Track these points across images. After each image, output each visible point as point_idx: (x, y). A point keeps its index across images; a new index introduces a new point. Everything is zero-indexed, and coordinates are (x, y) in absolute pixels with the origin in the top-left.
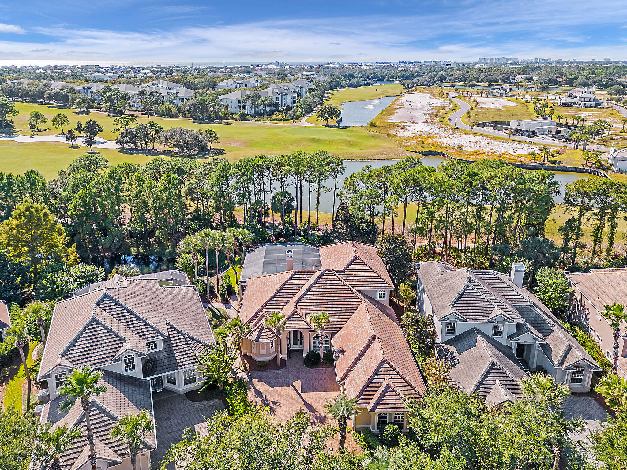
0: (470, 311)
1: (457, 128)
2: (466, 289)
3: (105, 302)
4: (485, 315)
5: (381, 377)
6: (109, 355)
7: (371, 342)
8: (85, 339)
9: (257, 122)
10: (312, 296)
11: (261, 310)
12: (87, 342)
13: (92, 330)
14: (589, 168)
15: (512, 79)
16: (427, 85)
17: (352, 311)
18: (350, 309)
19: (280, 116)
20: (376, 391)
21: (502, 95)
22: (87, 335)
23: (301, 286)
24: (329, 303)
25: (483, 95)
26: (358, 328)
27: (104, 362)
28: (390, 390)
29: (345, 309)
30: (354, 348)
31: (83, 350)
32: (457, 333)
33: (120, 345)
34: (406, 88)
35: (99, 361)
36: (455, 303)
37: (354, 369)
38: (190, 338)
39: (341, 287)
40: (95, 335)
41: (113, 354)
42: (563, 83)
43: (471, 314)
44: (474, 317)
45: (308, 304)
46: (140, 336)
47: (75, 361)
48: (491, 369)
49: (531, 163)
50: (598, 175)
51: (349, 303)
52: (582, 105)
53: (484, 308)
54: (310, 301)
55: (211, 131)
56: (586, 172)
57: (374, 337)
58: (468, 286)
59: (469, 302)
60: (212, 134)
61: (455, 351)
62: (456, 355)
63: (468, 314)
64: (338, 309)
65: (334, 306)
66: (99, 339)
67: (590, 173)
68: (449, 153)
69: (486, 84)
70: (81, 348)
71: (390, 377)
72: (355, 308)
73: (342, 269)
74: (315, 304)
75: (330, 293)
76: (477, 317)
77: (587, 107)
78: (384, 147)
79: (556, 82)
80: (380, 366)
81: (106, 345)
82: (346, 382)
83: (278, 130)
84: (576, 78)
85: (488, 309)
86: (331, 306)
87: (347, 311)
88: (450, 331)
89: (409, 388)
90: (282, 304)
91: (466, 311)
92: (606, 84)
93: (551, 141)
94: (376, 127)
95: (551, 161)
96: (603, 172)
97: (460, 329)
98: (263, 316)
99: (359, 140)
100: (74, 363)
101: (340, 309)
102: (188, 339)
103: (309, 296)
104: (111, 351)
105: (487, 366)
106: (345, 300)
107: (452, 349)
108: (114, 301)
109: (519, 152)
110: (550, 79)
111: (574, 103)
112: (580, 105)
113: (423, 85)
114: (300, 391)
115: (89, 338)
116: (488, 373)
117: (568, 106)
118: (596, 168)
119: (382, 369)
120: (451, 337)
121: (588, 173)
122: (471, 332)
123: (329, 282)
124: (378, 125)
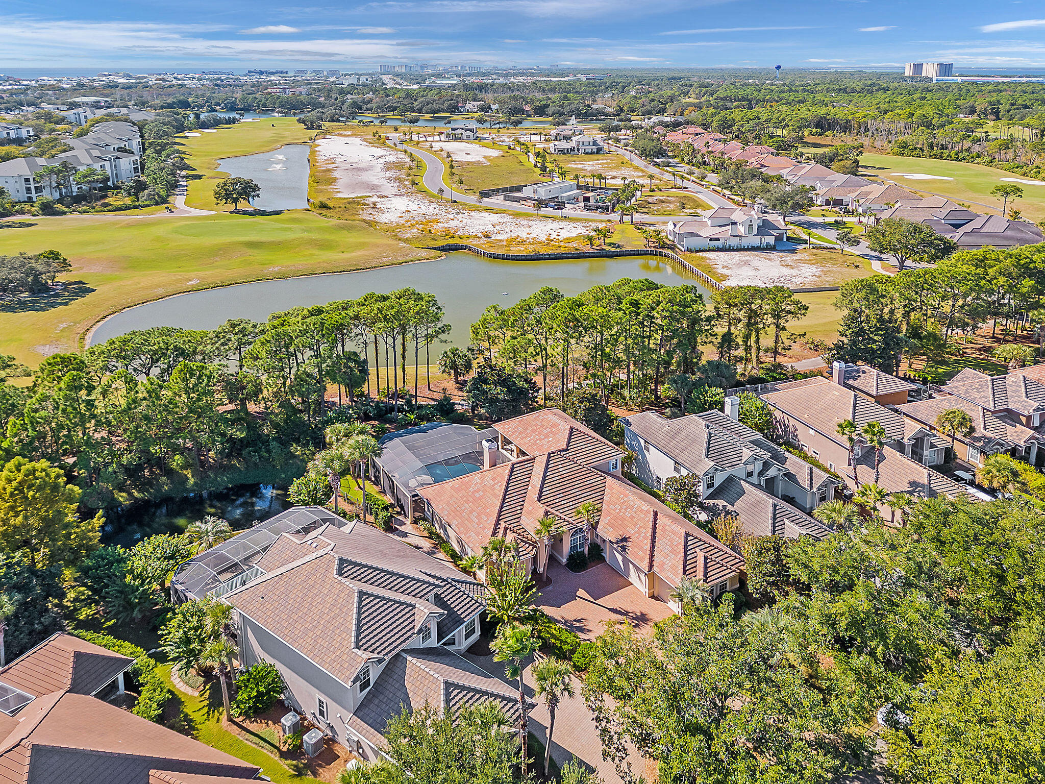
0: (724, 459)
1: (455, 202)
2: (710, 437)
3: (345, 570)
4: (738, 459)
5: (692, 551)
6: (407, 628)
7: (655, 520)
8: (368, 619)
10: (550, 488)
11: (497, 523)
12: (372, 622)
13: (368, 606)
14: (653, 249)
15: (462, 107)
16: (339, 121)
17: (602, 493)
18: (598, 490)
19: (128, 201)
20: (696, 567)
21: (468, 137)
22: (366, 614)
23: (527, 480)
24: (573, 491)
25: (443, 138)
26: (626, 509)
27: (407, 639)
28: (709, 560)
29: (593, 492)
30: (639, 532)
31: (375, 633)
32: (716, 485)
33: (411, 613)
34: (308, 128)
35: (402, 639)
36: (708, 455)
37: (655, 553)
38: (455, 581)
39: (577, 468)
40: (375, 611)
41: (411, 626)
42: (532, 113)
43: (727, 462)
44: (730, 465)
45: (552, 499)
47: (376, 649)
48: (775, 510)
49: (587, 249)
50: (665, 256)
51: (594, 484)
52: (582, 151)
53: (734, 453)
54: (551, 495)
55: (52, 253)
56: (651, 254)
57: (656, 514)
58: (711, 434)
59: (719, 450)
60: (58, 258)
61: (726, 504)
62: (729, 507)
63: (724, 463)
64: (585, 495)
65: (580, 493)
66: (383, 614)
67: (656, 255)
68: (477, 245)
69: (428, 116)
70: (372, 632)
71: (700, 548)
72: (603, 489)
73: (564, 446)
74: (559, 496)
75: (568, 478)
76: (734, 463)
77: (588, 153)
78: (377, 246)
79: (522, 111)
80: (686, 542)
81: (396, 617)
82: (655, 568)
83: (157, 231)
84: (547, 106)
85: (738, 452)
86: (577, 494)
87: (596, 495)
88: (710, 486)
89: (721, 553)
90: (519, 508)
91: (721, 460)
92: (586, 113)
93: (585, 213)
94: (330, 208)
95: (610, 244)
96: (670, 252)
97: (719, 480)
98: (506, 529)
99: (328, 237)
100: (376, 652)
101: (588, 494)
102: (454, 583)
103: (547, 489)
104: (406, 623)
105: (771, 509)
106: (588, 482)
107: (721, 503)
108: (356, 564)
109: (564, 234)
110: (516, 108)
111: (573, 149)
112: (578, 150)
113: (333, 121)
114: (593, 600)
115: (371, 617)
116: (775, 515)
117: (565, 154)
118: (661, 248)
119: (690, 543)
120: (711, 490)
121: (654, 255)
122: (730, 480)
123: (560, 466)
124: (329, 204)
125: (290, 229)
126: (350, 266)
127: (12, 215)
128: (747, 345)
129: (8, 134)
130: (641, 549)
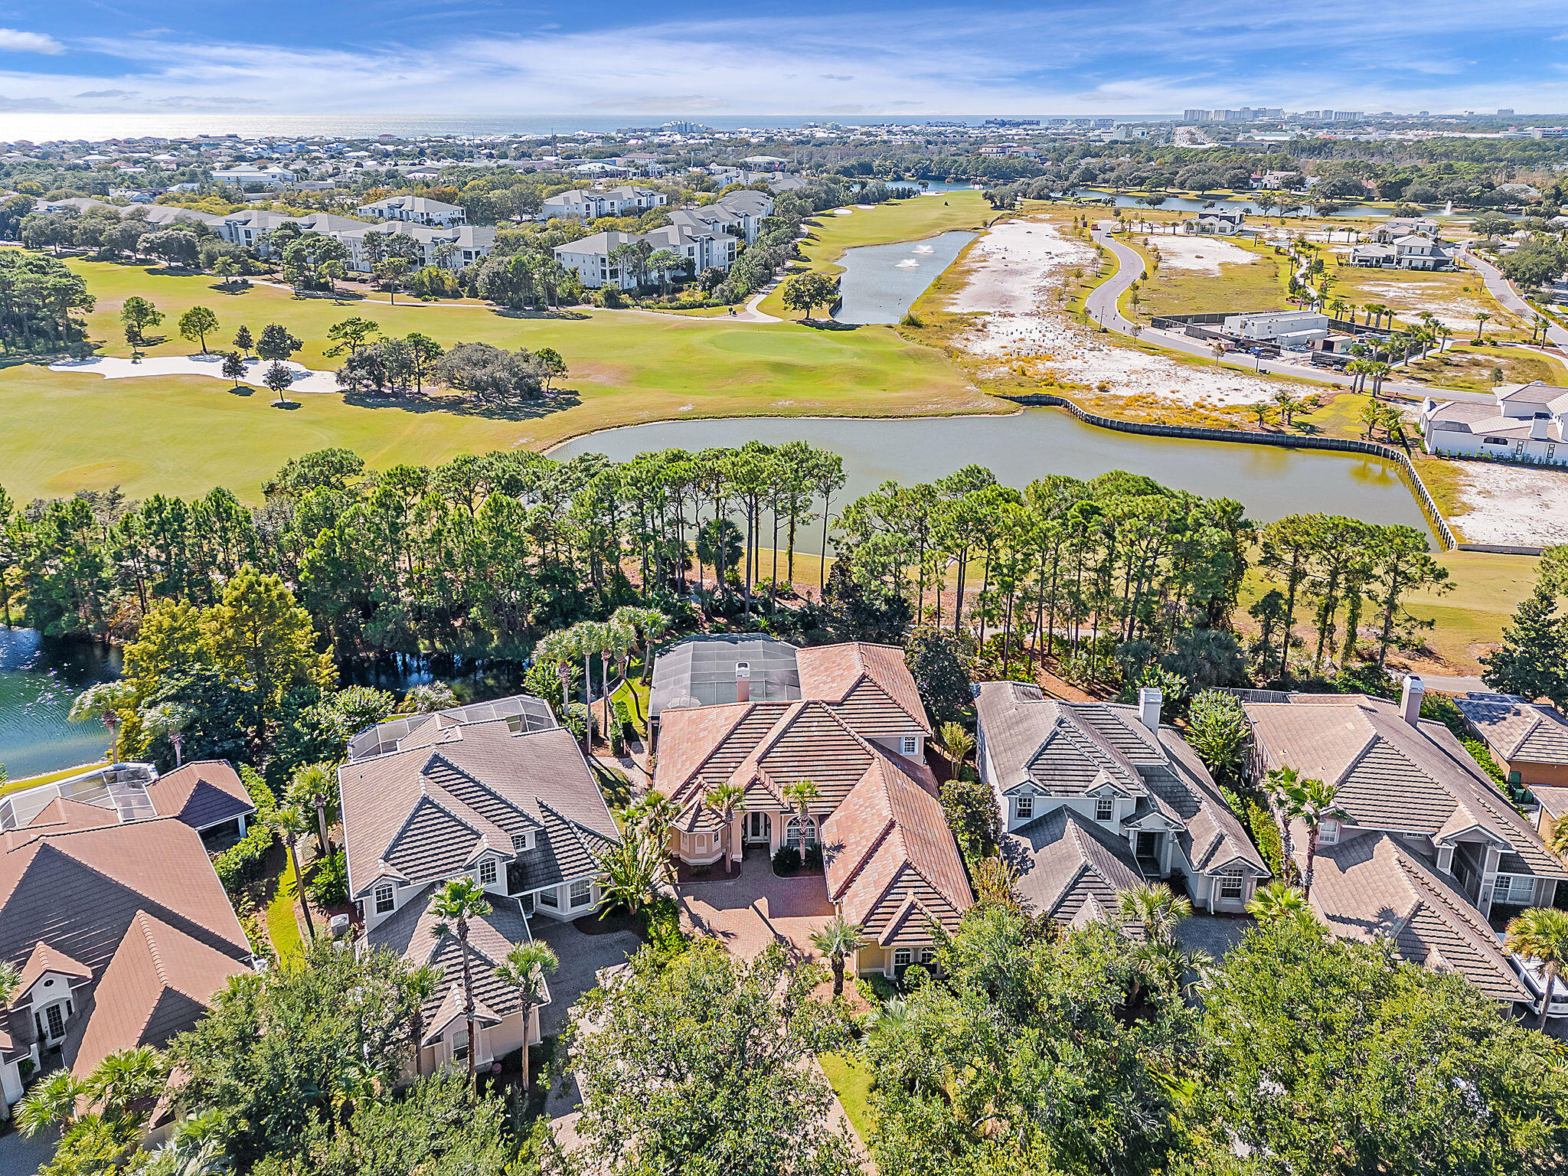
0: (1056, 778)
1: (1105, 331)
2: (1053, 739)
3: (435, 770)
4: (1083, 784)
5: (901, 890)
6: (457, 859)
7: (887, 832)
8: (416, 832)
9: (647, 312)
10: (785, 749)
11: (694, 776)
12: (420, 837)
13: (425, 818)
14: (1374, 443)
15: (1255, 180)
16: (1048, 198)
17: (856, 777)
18: (853, 772)
19: (699, 296)
20: (893, 913)
21: (1222, 230)
22: (418, 825)
23: (765, 730)
24: (816, 763)
25: (1180, 230)
26: (866, 807)
27: (450, 870)
28: (916, 911)
29: (844, 772)
30: (857, 843)
31: (415, 850)
32: (1036, 814)
33: (472, 842)
34: (996, 208)
35: (444, 868)
36: (1032, 764)
37: (858, 879)
38: (579, 828)
39: (838, 733)
40: (431, 826)
41: (463, 857)
42: (1376, 193)
43: (1058, 783)
44: (1062, 789)
45: (778, 764)
46: (499, 826)
47: (406, 868)
48: (1081, 875)
49: (1253, 428)
50: (1387, 457)
51: (851, 762)
52: (1405, 263)
53: (1081, 773)
54: (781, 759)
55: (548, 352)
56: (1368, 452)
57: (892, 825)
58: (1057, 734)
59: (1056, 762)
60: (552, 359)
61: (1030, 846)
62: (1031, 853)
63: (1053, 783)
64: (830, 773)
65: (824, 768)
66: (437, 833)
67: (1378, 454)
68: (1077, 401)
69: (1193, 194)
70: (412, 848)
71: (916, 890)
72: (861, 772)
73: (839, 699)
74: (791, 764)
75: (817, 743)
76: (1069, 789)
77: (1416, 268)
78: (935, 386)
79: (1360, 190)
80: (900, 874)
81: (451, 842)
82: (845, 898)
83: (696, 338)
84: (1407, 182)
85: (1089, 773)
86: (819, 768)
87: (846, 777)
88: (1025, 813)
89: (947, 908)
90: (733, 765)
91: (1050, 777)
92: (1478, 197)
93: (1310, 369)
94: (920, 326)
95: (1299, 425)
96: (1401, 452)
97: (1041, 807)
98: (700, 786)
99: (881, 367)
100: (404, 872)
101: (835, 773)
102: (575, 829)
103: (780, 750)
104: (459, 852)
105: (1075, 871)
106: (844, 757)
107: (1026, 842)
108: (451, 767)
109: (1234, 399)
110: (1345, 183)
111: (1388, 259)
112: (1399, 262)
113: (1040, 198)
114: (767, 917)
115: (421, 831)
116: (1076, 882)
117: (1371, 266)
118: (1391, 442)
119: (904, 878)
120: (1025, 821)
122: (1057, 815)
123: (816, 724)
124: (924, 320)
125: (840, 351)
126: (880, 410)
127: (577, 304)
128: (1324, 622)
129: (639, 201)
130: (845, 867)
